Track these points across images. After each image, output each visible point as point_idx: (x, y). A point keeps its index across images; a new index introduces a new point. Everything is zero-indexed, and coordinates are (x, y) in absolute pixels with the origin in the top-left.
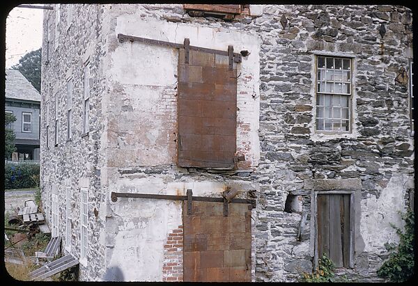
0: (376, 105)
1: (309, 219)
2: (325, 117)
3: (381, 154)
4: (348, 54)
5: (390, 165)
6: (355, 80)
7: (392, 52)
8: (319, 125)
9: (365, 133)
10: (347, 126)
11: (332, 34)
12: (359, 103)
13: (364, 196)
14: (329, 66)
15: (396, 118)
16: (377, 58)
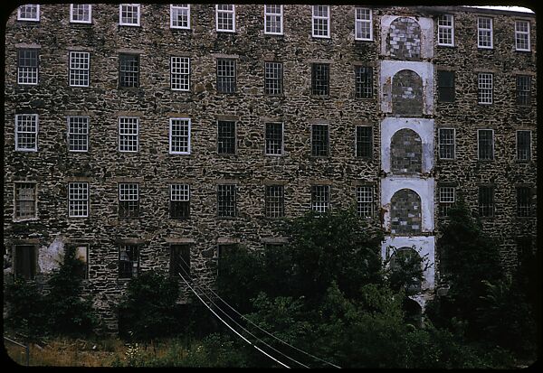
0: (47, 204)
1: (11, 257)
2: (22, 210)
3: (51, 227)
4: (33, 181)
5: (56, 232)
6: (37, 193)
7: (58, 179)
8: (18, 214)
9: (42, 218)
10: (33, 214)
11: (24, 173)
12: (38, 203)
13: (41, 247)
14: (23, 187)
15: (59, 210)
16: (49, 183)
